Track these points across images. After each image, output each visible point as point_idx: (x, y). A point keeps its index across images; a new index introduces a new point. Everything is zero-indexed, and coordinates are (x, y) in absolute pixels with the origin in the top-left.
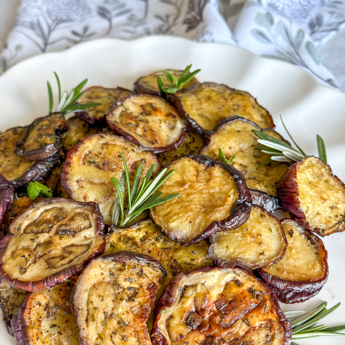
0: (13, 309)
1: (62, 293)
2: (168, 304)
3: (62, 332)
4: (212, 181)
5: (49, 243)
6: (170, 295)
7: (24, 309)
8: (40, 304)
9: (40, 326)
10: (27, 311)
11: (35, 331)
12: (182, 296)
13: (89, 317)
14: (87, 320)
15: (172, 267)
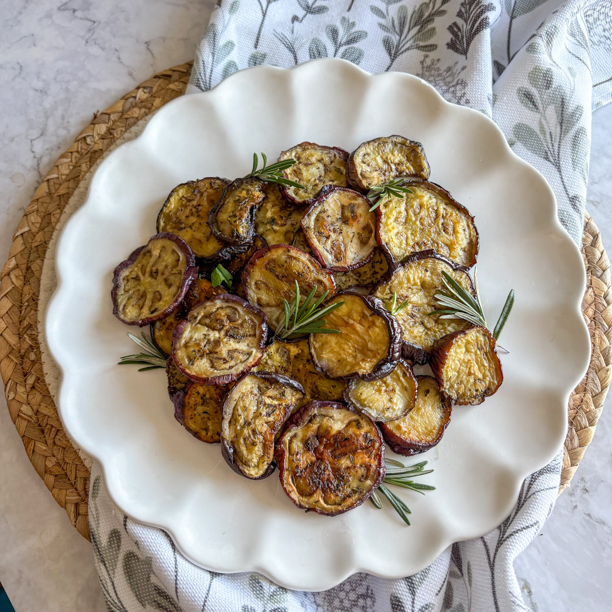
0: (177, 383)
1: (218, 390)
2: (297, 424)
3: (211, 418)
4: (372, 329)
5: (217, 342)
6: (301, 417)
7: (186, 393)
8: (198, 393)
9: (195, 410)
10: (187, 397)
11: (190, 413)
12: (310, 421)
13: (232, 420)
14: (230, 422)
15: (312, 391)
